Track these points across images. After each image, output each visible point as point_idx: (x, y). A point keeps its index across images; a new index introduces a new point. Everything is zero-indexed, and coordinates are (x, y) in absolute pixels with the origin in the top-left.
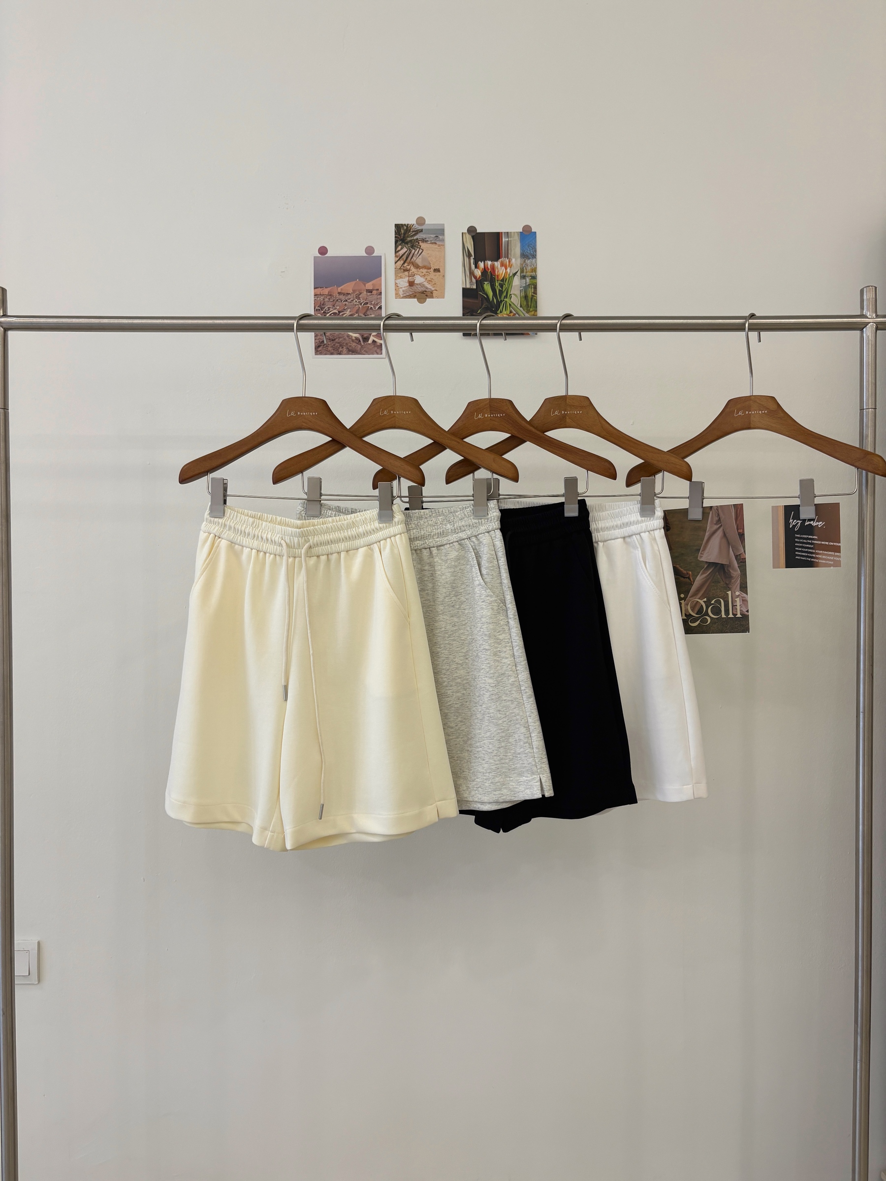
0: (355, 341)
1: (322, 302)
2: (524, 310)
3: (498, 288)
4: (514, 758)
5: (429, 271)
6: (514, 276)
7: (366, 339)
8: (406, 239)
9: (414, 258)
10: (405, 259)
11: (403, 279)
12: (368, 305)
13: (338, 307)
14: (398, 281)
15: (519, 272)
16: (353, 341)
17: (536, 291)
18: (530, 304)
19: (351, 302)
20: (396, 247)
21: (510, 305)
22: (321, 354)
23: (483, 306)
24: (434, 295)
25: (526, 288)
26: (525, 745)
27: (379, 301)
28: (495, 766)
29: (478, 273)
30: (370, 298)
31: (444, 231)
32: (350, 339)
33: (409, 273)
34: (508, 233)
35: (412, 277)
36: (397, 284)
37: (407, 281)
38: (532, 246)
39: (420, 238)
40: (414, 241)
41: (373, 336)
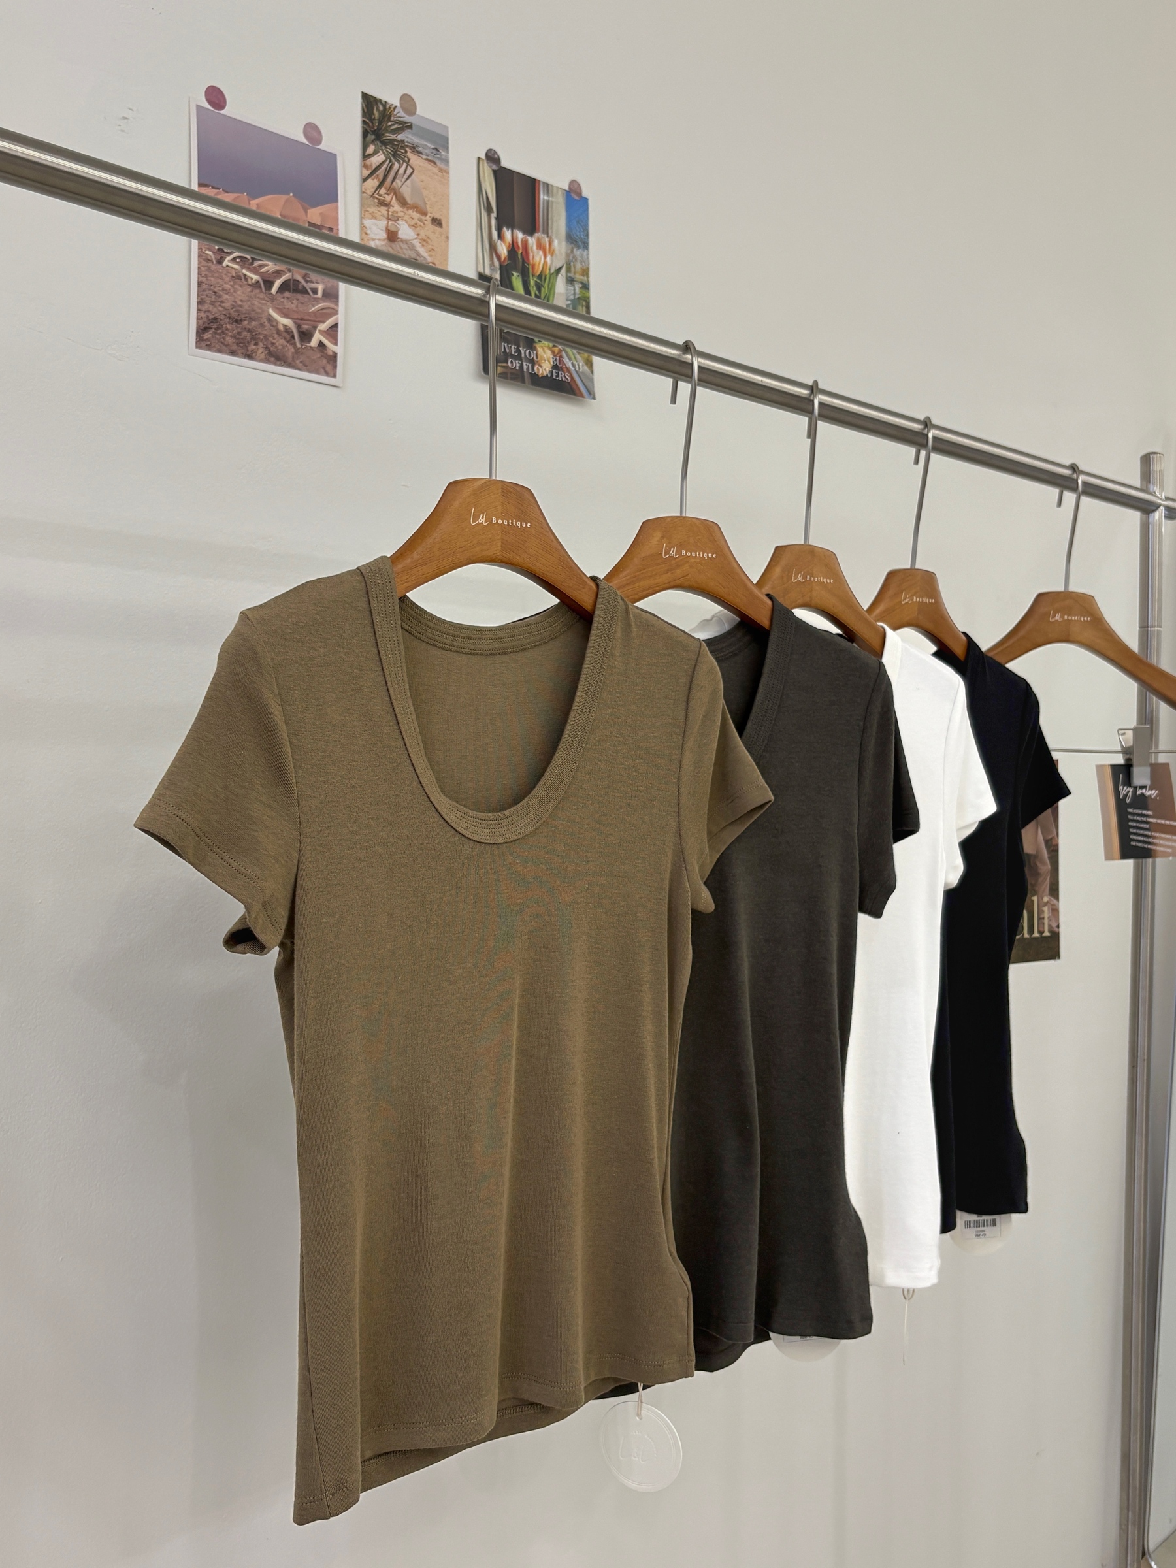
0: (285, 334)
3: (533, 290)
5: (423, 218)
6: (557, 274)
7: (306, 336)
8: (383, 134)
9: (398, 182)
10: (381, 177)
11: (376, 222)
14: (368, 222)
15: (563, 271)
16: (279, 332)
20: (365, 147)
22: (209, 347)
25: (574, 303)
29: (503, 250)
31: (448, 143)
32: (273, 326)
33: (388, 211)
34: (548, 184)
35: (393, 223)
36: (364, 227)
37: (384, 229)
38: (582, 224)
39: (407, 142)
40: (398, 145)
41: (319, 330)
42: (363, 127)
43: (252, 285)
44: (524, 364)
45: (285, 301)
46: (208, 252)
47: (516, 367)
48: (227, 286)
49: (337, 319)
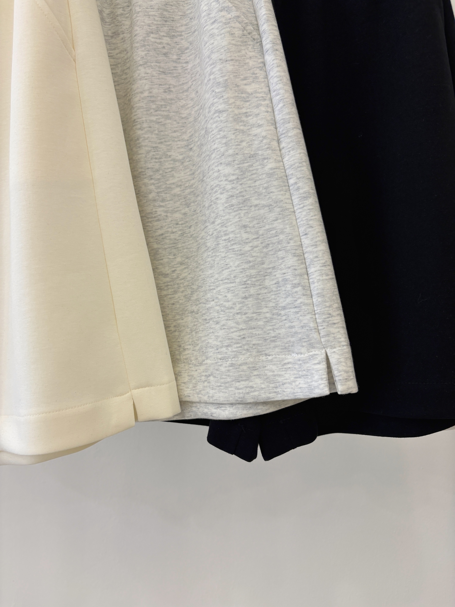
4: (275, 316)
26: (296, 289)
28: (238, 334)
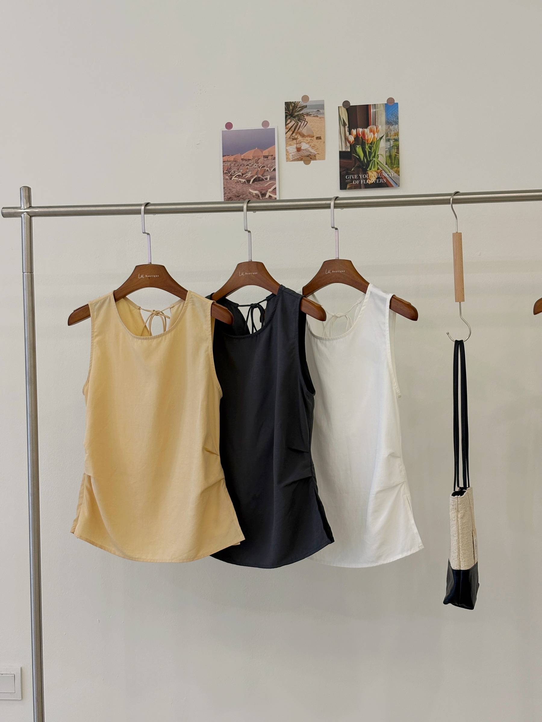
0: (256, 196)
1: (229, 167)
2: (389, 167)
3: (367, 150)
5: (312, 138)
6: (381, 140)
7: (264, 195)
8: (294, 114)
9: (301, 129)
10: (293, 130)
11: (291, 146)
12: (265, 168)
13: (242, 171)
14: (288, 148)
15: (384, 137)
16: (253, 196)
17: (399, 151)
18: (393, 161)
19: (251, 166)
20: (286, 122)
21: (378, 163)
23: (356, 165)
24: (317, 157)
25: (390, 149)
27: (273, 164)
29: (352, 138)
30: (266, 163)
31: (324, 106)
32: (251, 195)
33: (297, 141)
34: (375, 105)
35: (299, 144)
36: (287, 150)
37: (295, 148)
38: (394, 114)
39: (305, 113)
40: (300, 116)
41: (269, 192)
42: (285, 115)
43: (243, 183)
44: (361, 181)
45: (255, 185)
46: (226, 177)
47: (357, 183)
48: (234, 186)
49: (276, 186)
